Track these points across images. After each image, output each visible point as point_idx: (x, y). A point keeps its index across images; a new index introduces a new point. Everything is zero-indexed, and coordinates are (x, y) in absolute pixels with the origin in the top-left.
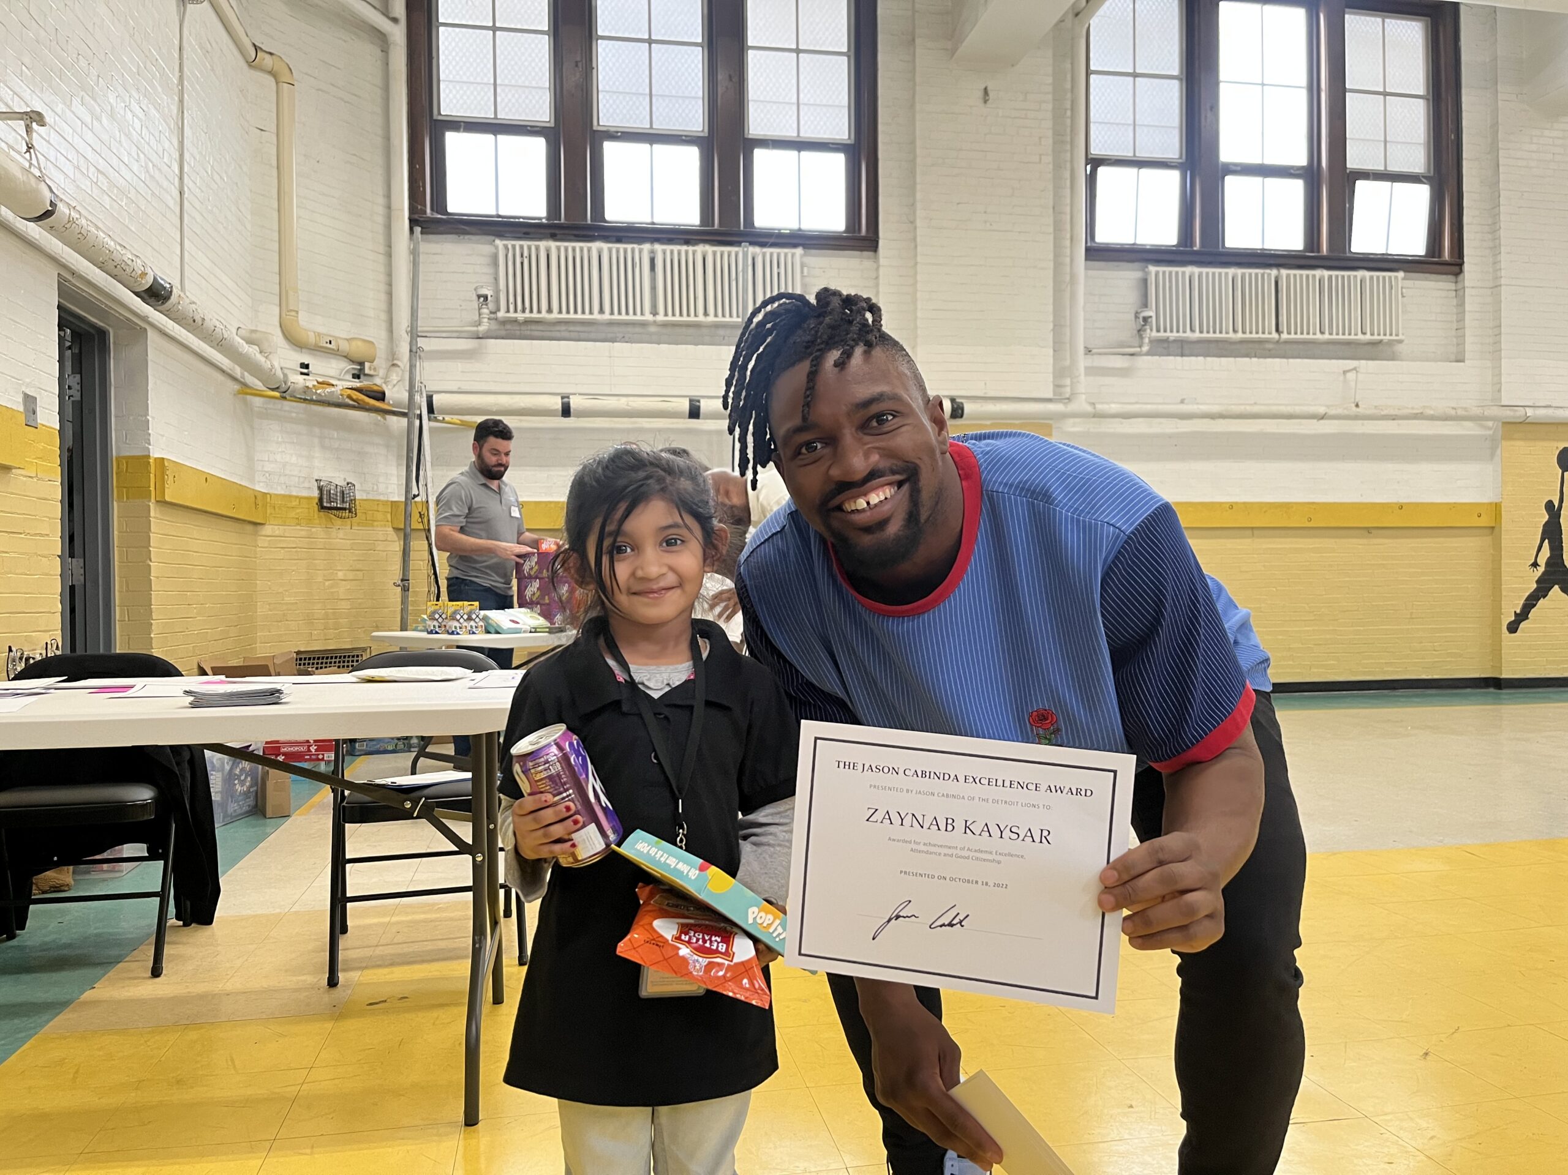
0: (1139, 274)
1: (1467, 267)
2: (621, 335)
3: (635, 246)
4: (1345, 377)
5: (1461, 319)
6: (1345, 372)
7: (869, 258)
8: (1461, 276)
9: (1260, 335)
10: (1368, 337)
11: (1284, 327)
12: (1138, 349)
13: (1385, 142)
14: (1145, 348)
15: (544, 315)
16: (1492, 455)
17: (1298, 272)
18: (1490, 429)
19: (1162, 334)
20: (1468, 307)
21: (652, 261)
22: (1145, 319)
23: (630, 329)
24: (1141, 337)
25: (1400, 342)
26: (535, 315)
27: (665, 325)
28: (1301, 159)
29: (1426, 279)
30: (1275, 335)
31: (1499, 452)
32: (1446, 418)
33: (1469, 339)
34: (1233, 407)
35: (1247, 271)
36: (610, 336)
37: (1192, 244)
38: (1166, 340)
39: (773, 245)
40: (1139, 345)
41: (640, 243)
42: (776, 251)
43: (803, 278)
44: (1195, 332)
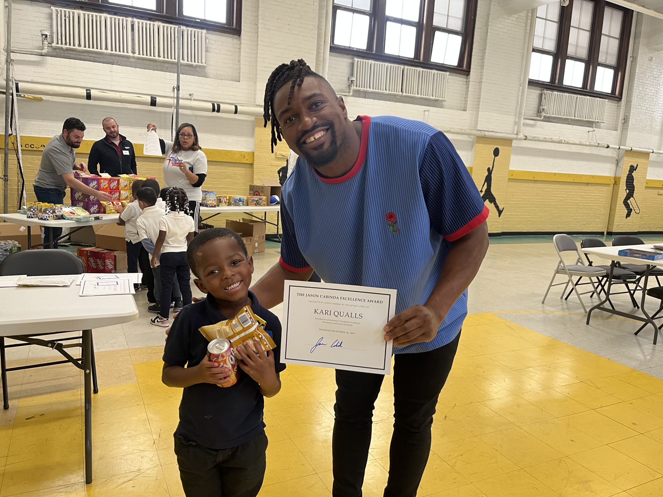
0: (350, 61)
1: (471, 73)
2: (116, 61)
3: (124, 18)
4: (424, 113)
5: (467, 94)
6: (424, 111)
7: (236, 38)
8: (469, 77)
9: (395, 93)
10: (434, 98)
11: (404, 90)
12: (348, 94)
13: (448, 16)
14: (351, 94)
15: (77, 47)
16: (472, 149)
17: (411, 68)
18: (472, 138)
19: (358, 88)
20: (470, 89)
21: (133, 26)
22: (352, 81)
23: (121, 59)
24: (350, 89)
25: (445, 101)
26: (72, 47)
27: (138, 59)
28: (416, 19)
29: (456, 76)
30: (401, 93)
31: (474, 148)
32: (458, 133)
33: (469, 102)
35: (393, 65)
36: (110, 61)
37: (372, 51)
38: (359, 91)
39: (192, 26)
40: (348, 91)
41: (126, 17)
42: (193, 29)
43: (206, 44)
44: (371, 88)
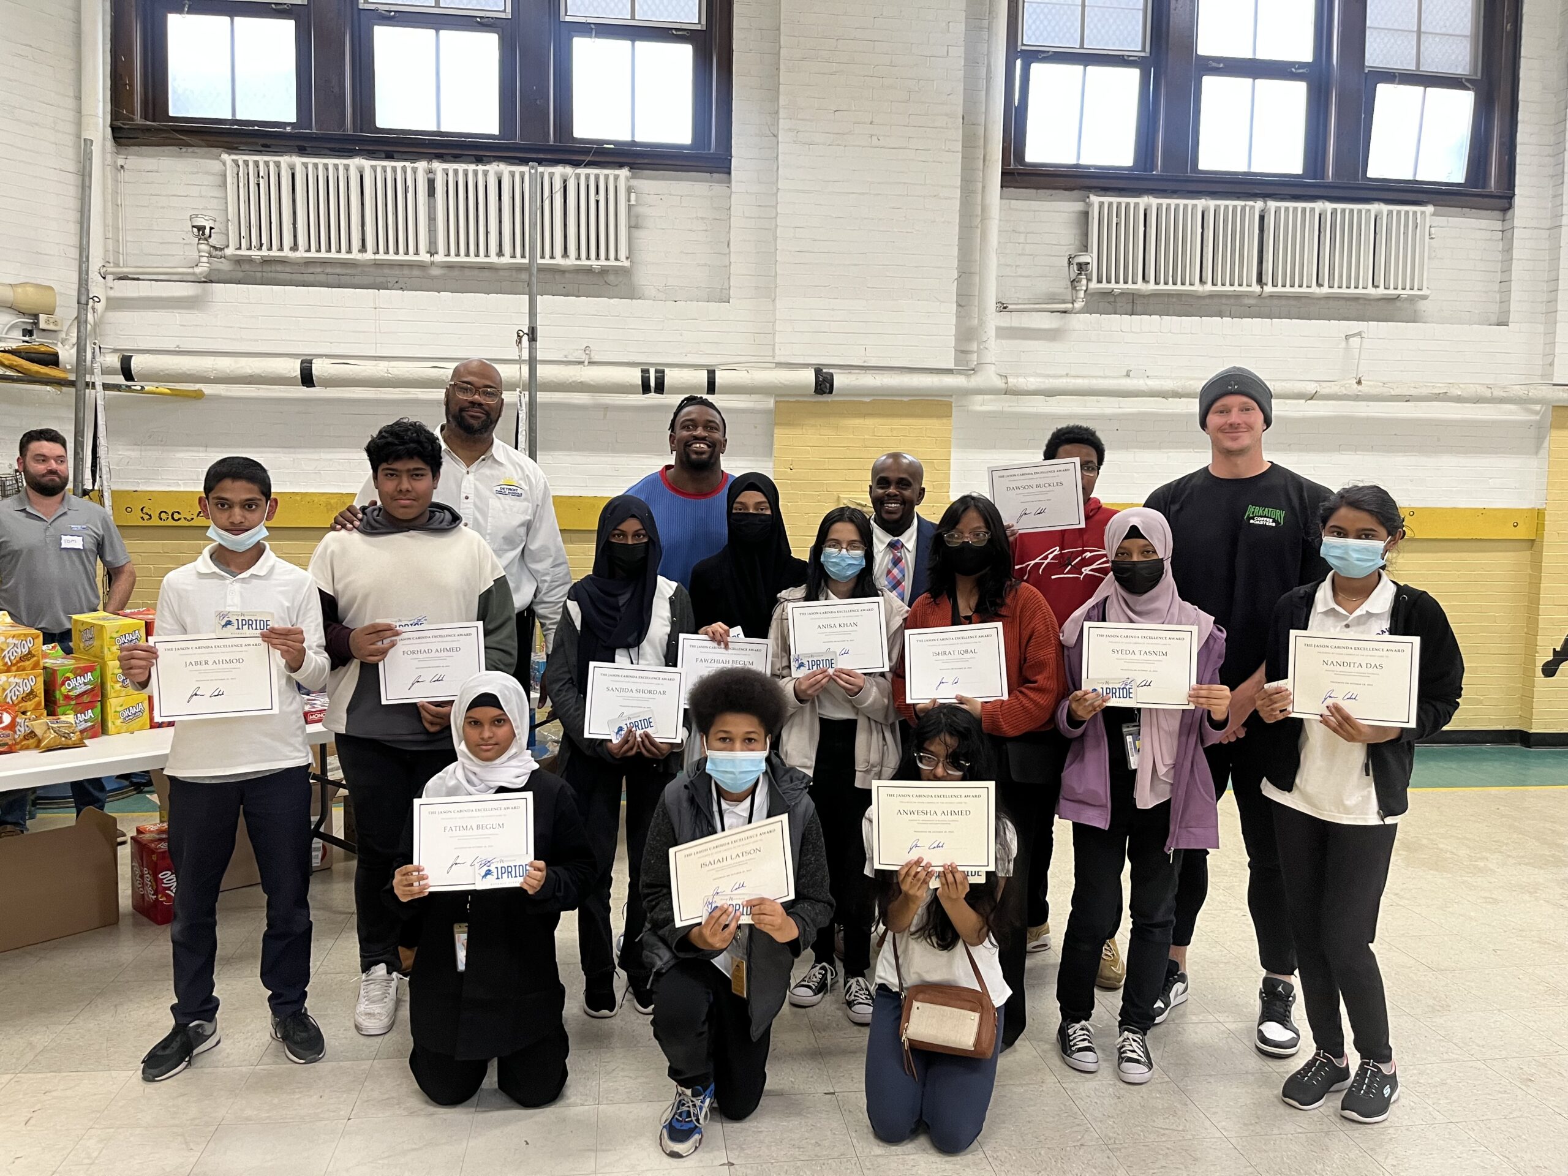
0: (1079, 206)
1: (1517, 200)
2: (393, 280)
3: (407, 164)
4: (1347, 343)
5: (1507, 270)
6: (1347, 337)
7: (720, 182)
8: (1509, 213)
9: (1236, 288)
10: (1381, 291)
11: (1268, 277)
12: (1070, 306)
13: (1419, 32)
14: (1079, 305)
15: (287, 253)
16: (1537, 448)
17: (1291, 205)
18: (1537, 413)
19: (1104, 285)
20: (1516, 254)
21: (431, 183)
22: (1082, 267)
24: (1074, 288)
25: (1424, 298)
26: (275, 253)
28: (1303, 51)
29: (1464, 216)
30: (1256, 288)
31: (1546, 444)
32: (1478, 400)
33: (1515, 296)
37: (1153, 167)
38: (1110, 293)
39: (590, 164)
40: (1070, 298)
41: (413, 161)
42: (593, 171)
43: (630, 207)
44: (1148, 282)
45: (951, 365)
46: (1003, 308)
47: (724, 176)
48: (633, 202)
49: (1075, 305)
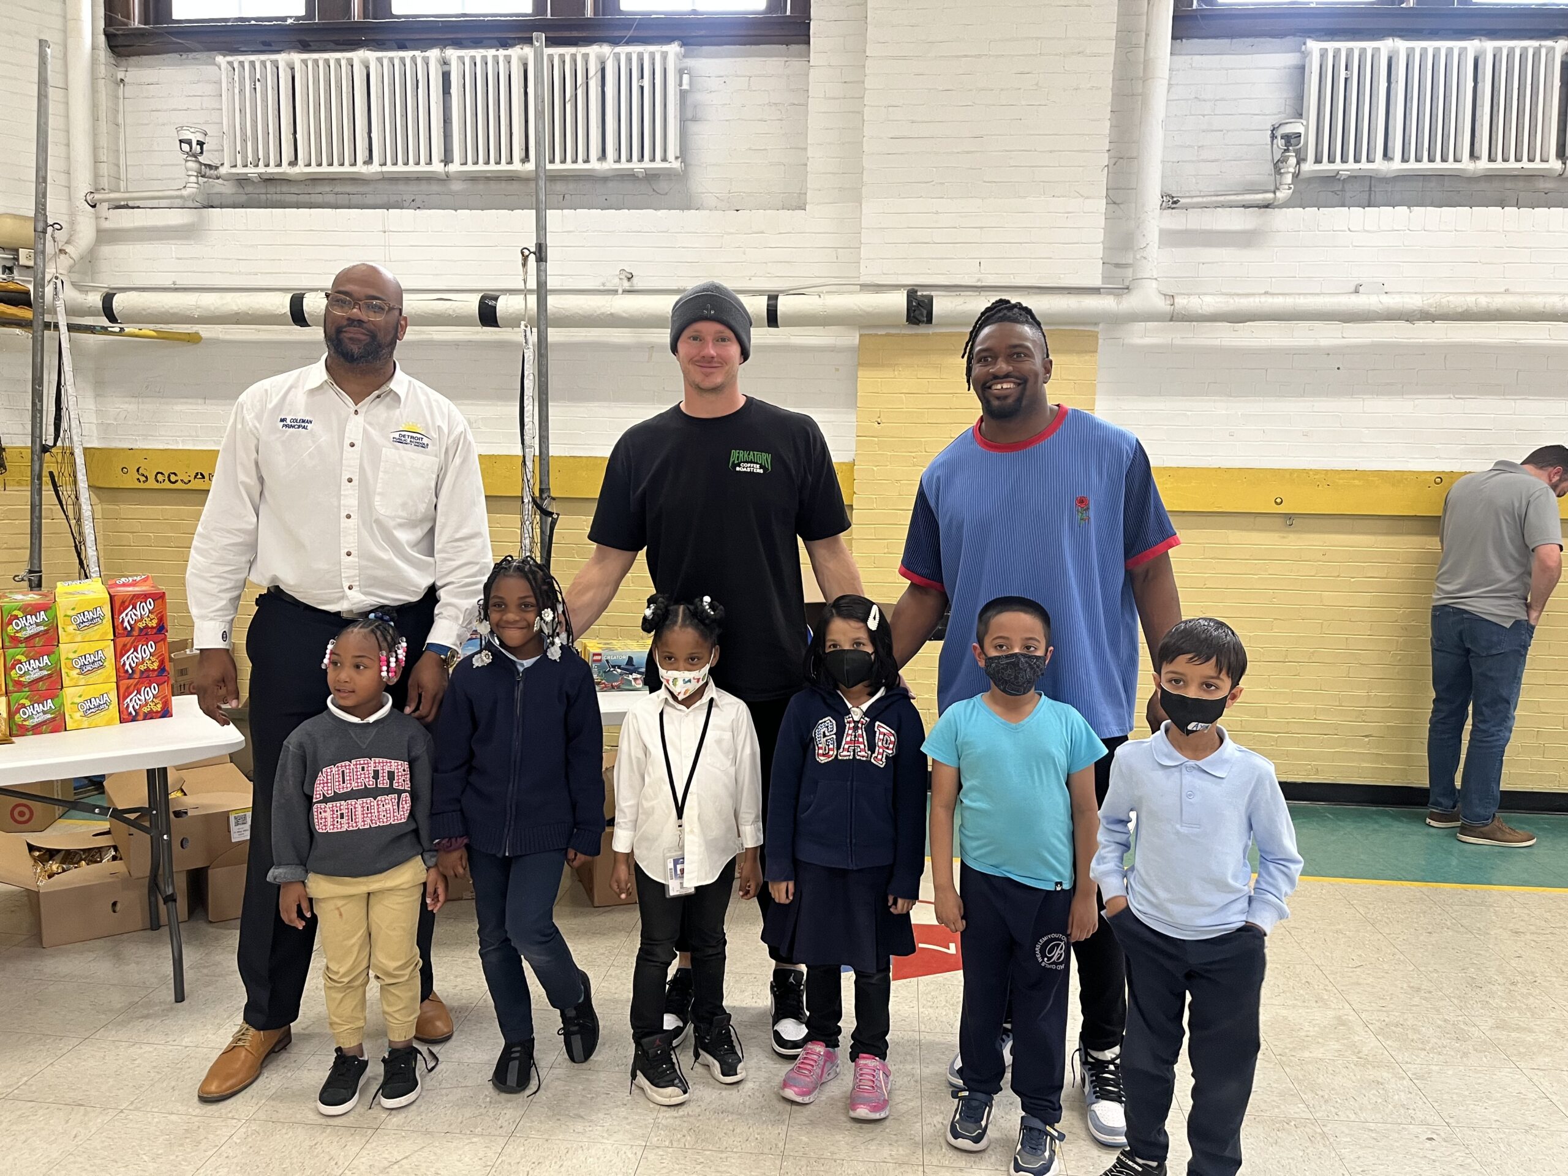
0: (1290, 59)
3: (417, 53)
7: (796, 54)
12: (1270, 196)
14: (1283, 194)
15: (285, 168)
19: (1325, 166)
21: (446, 77)
22: (1290, 140)
24: (1280, 173)
26: (272, 169)
30: (1555, 165)
34: (1451, 298)
38: (1331, 179)
39: (630, 42)
40: (1272, 188)
41: (424, 49)
42: (635, 49)
43: (683, 95)
44: (1392, 159)
45: (1098, 283)
46: (1172, 202)
47: (803, 47)
48: (685, 86)
49: (1278, 194)
